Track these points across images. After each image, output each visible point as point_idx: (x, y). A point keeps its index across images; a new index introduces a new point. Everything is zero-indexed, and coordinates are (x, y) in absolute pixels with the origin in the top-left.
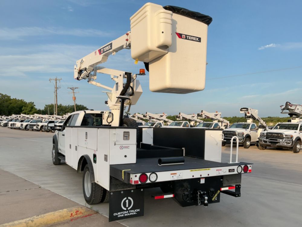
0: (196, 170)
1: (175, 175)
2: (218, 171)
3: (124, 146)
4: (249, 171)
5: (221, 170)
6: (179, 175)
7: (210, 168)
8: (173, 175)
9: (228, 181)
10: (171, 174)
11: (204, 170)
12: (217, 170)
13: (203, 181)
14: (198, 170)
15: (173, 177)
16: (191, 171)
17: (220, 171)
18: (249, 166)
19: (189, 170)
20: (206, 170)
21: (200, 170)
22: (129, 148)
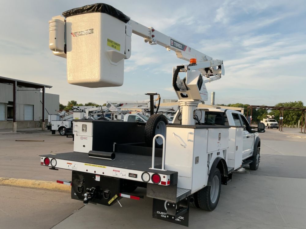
0: (90, 165)
1: (70, 165)
2: (115, 172)
3: (83, 137)
4: (161, 184)
5: (119, 171)
6: (74, 166)
7: (105, 166)
8: (68, 165)
9: (154, 192)
10: (68, 163)
11: (99, 166)
12: (113, 170)
13: (98, 179)
14: (93, 165)
15: (69, 166)
16: (86, 164)
17: (118, 173)
18: (161, 176)
19: (84, 164)
20: (101, 167)
21: (94, 166)
22: (87, 139)
